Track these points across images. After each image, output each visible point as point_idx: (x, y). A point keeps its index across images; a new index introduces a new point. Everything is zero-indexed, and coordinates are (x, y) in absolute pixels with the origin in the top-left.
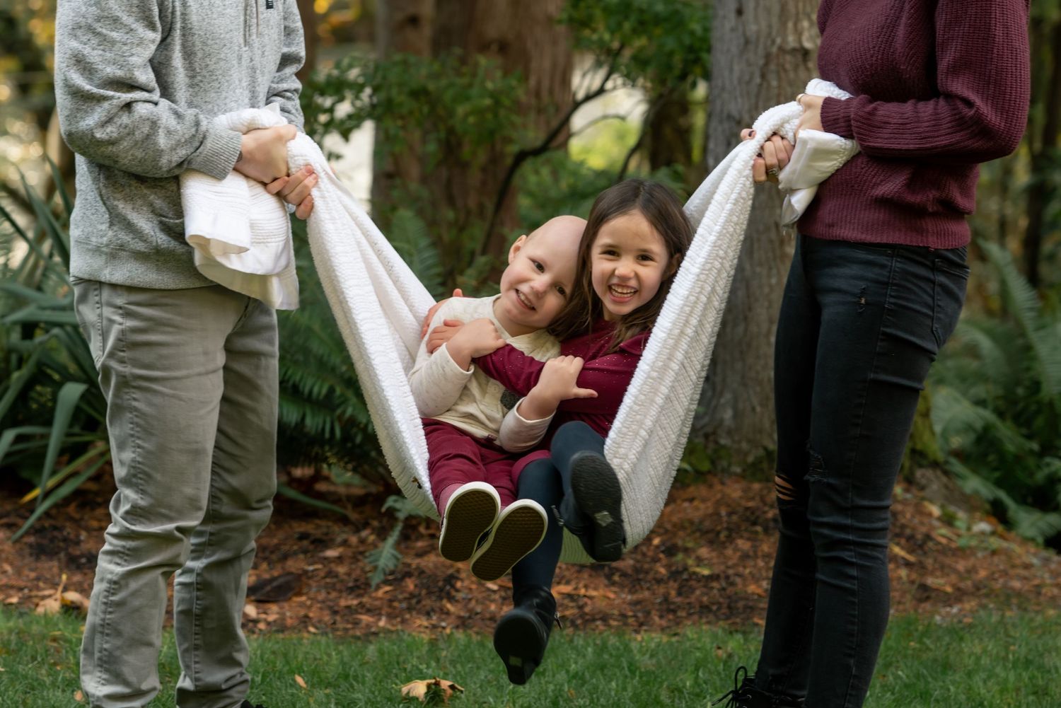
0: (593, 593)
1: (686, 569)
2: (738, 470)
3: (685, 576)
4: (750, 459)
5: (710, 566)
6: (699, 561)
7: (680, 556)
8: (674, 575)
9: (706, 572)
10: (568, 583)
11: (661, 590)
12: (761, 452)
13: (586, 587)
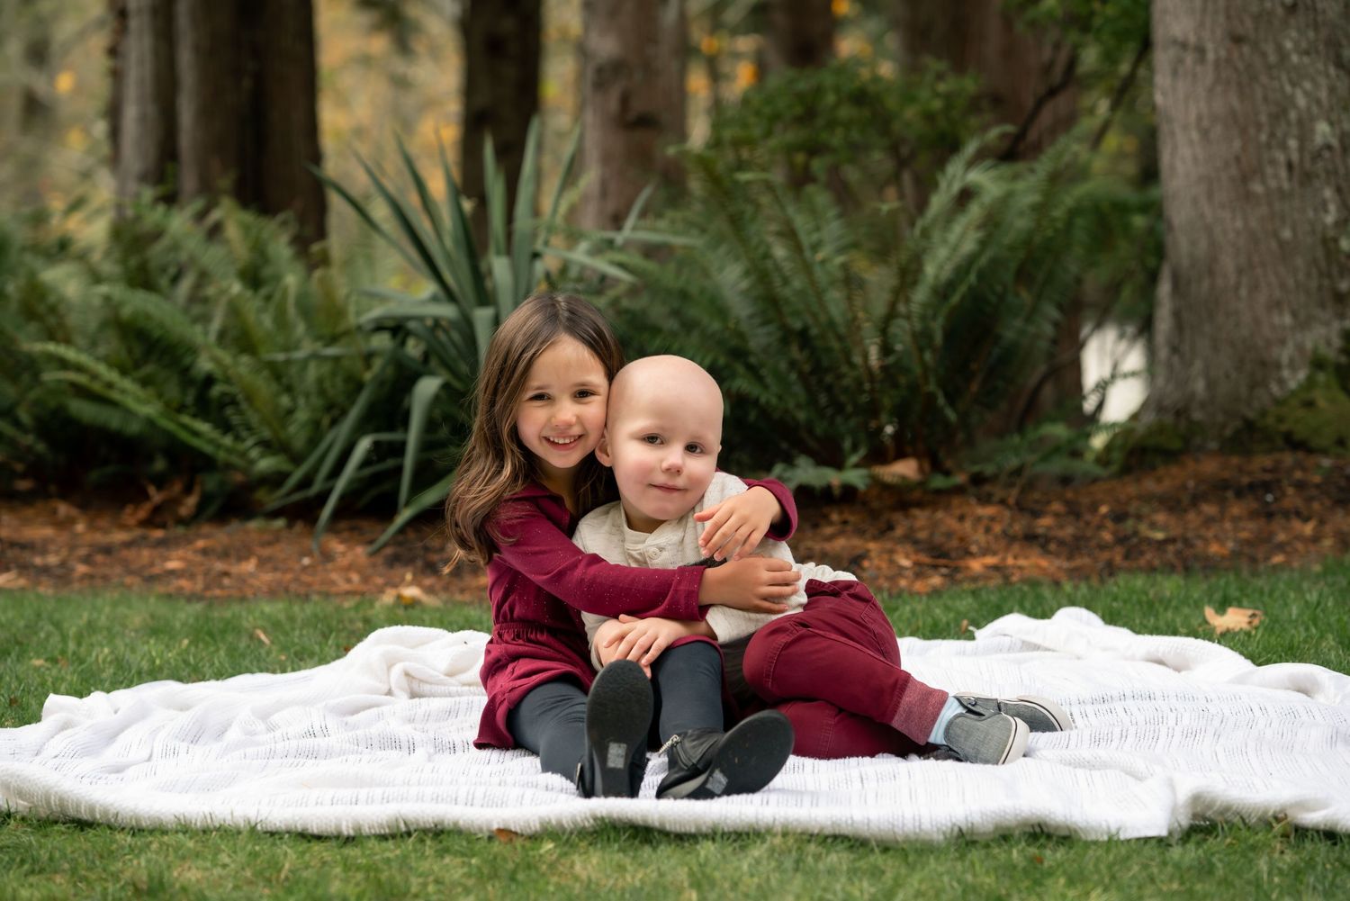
0: (1022, 562)
1: (1136, 533)
2: (1213, 445)
3: (1135, 540)
4: (1228, 432)
5: (1165, 528)
6: (1153, 526)
7: (1130, 523)
8: (1121, 540)
9: (1160, 536)
10: (994, 553)
11: (1106, 555)
12: (1238, 423)
13: (1015, 557)
